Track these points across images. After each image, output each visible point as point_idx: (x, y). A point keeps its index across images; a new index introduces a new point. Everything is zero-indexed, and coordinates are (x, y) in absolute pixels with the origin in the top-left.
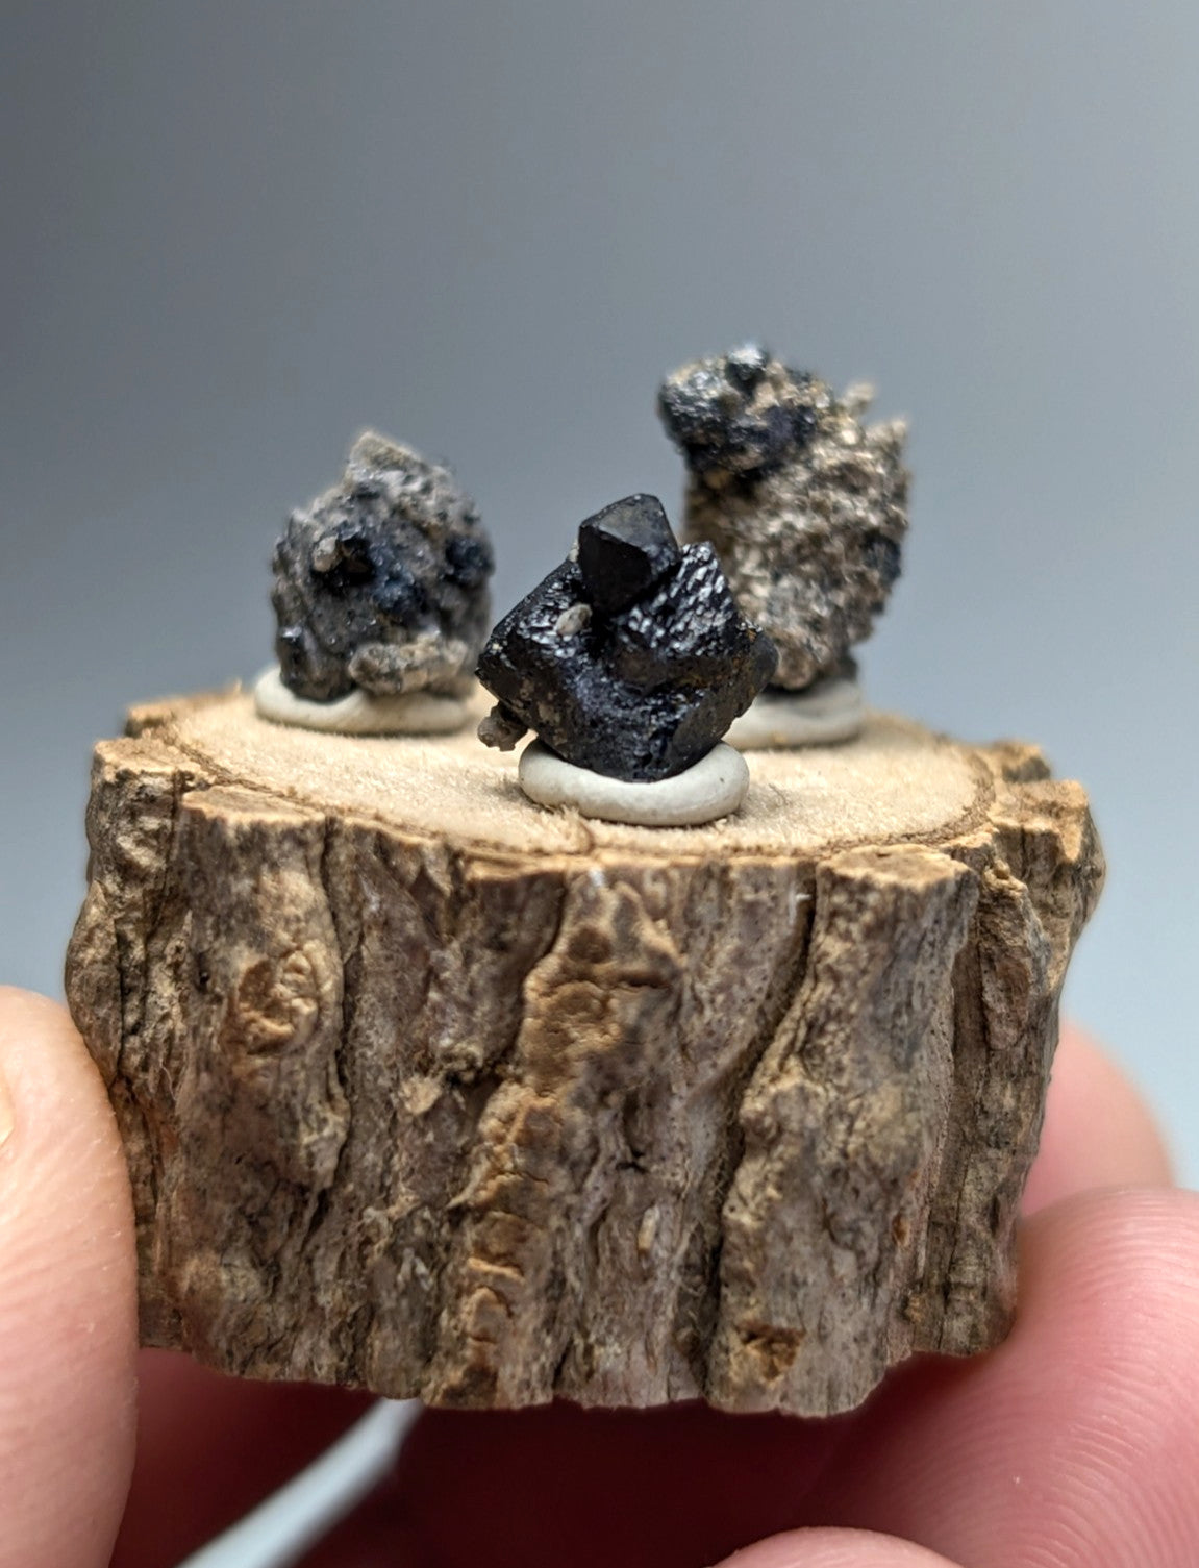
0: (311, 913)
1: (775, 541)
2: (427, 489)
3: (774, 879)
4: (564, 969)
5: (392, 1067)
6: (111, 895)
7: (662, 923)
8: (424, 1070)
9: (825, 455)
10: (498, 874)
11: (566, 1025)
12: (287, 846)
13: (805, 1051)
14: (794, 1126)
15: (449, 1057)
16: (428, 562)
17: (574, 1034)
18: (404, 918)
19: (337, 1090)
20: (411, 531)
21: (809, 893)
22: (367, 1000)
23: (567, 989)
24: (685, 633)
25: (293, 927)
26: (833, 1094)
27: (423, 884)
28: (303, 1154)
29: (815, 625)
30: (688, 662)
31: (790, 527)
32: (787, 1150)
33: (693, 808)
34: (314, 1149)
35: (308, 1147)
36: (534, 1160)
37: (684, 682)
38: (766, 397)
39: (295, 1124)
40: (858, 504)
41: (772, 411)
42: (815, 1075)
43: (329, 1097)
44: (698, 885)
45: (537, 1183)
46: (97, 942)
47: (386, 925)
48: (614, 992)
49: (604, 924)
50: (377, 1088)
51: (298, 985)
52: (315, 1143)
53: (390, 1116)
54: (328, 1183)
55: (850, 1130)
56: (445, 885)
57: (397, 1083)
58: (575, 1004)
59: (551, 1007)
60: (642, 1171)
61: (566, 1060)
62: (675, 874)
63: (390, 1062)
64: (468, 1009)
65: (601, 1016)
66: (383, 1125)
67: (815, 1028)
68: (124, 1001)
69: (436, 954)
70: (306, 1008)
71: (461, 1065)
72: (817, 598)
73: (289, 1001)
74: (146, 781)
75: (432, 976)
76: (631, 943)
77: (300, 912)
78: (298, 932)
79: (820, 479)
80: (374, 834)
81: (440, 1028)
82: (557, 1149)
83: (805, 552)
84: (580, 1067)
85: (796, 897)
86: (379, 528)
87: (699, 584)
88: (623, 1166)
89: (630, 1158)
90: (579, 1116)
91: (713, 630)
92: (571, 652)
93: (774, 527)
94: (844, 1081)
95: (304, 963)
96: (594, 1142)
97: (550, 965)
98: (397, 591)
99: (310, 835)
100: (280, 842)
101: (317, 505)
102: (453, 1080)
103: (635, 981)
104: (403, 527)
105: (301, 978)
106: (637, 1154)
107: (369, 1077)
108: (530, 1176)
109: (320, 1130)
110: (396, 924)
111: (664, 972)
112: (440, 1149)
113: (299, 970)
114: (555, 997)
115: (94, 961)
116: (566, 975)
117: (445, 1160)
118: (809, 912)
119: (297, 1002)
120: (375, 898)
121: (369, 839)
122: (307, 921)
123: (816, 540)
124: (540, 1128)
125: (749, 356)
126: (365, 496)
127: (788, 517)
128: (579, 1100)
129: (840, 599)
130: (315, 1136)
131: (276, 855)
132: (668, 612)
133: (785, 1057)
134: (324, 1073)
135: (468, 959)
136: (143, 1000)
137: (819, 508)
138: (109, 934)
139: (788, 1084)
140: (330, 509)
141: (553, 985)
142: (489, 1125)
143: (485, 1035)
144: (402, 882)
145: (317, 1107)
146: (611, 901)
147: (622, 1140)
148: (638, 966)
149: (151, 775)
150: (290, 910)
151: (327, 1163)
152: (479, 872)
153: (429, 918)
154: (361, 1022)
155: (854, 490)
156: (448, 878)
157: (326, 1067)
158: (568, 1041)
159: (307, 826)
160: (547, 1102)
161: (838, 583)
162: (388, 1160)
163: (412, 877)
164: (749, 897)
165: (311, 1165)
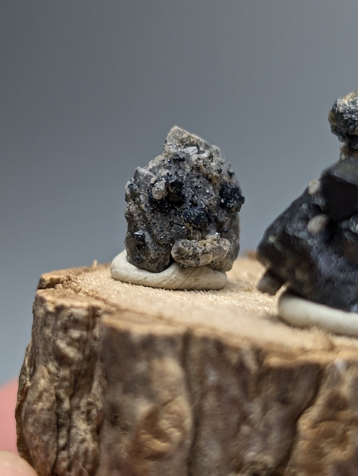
2: (211, 157)
5: (219, 468)
6: (52, 373)
11: (323, 445)
12: (167, 346)
16: (212, 195)
18: (230, 385)
20: (202, 179)
46: (44, 398)
47: (219, 389)
48: (350, 428)
49: (345, 390)
61: (322, 465)
63: (218, 465)
68: (58, 432)
69: (246, 405)
70: (176, 434)
73: (168, 429)
74: (74, 310)
77: (174, 381)
81: (248, 446)
84: (330, 469)
86: (185, 177)
92: (316, 241)
98: (196, 211)
101: (151, 165)
104: (198, 177)
105: (174, 417)
110: (225, 388)
113: (173, 412)
115: (42, 410)
116: (322, 419)
120: (213, 374)
126: (177, 160)
136: (69, 431)
138: (51, 394)
140: (159, 167)
141: (315, 424)
143: (274, 450)
144: (229, 365)
146: (349, 378)
149: (77, 308)
152: (274, 361)
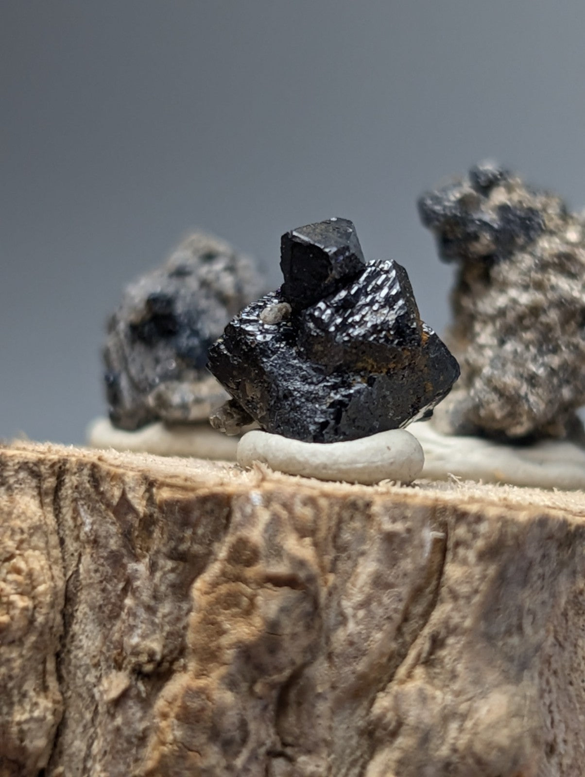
0: (35, 529)
1: (502, 313)
3: (409, 513)
4: (224, 573)
5: (97, 665)
7: (308, 540)
8: (119, 667)
9: (547, 246)
10: (179, 495)
11: (220, 618)
12: (22, 475)
13: (428, 661)
14: (411, 720)
15: (136, 653)
17: (227, 626)
18: (108, 536)
19: (52, 683)
20: (213, 300)
21: (443, 532)
22: (82, 610)
23: (223, 589)
24: (362, 323)
25: (18, 537)
26: (449, 698)
27: (124, 506)
28: (15, 729)
29: (532, 380)
30: (360, 345)
31: (514, 301)
32: (403, 741)
33: (360, 465)
34: (25, 727)
35: (19, 723)
36: (189, 733)
37: (360, 365)
38: (499, 196)
39: (11, 704)
40: (575, 287)
41: (503, 209)
42: (436, 681)
43: (45, 688)
44: (346, 515)
45: (190, 753)
47: (95, 542)
48: (260, 591)
49: (256, 535)
50: (86, 684)
51: (18, 584)
52: (27, 721)
53: (93, 708)
54: (42, 764)
55: (461, 730)
56: (141, 507)
57: (99, 679)
58: (230, 601)
59: (210, 604)
60: (291, 760)
61: (219, 648)
62: (323, 502)
63: (96, 660)
64: (151, 610)
65: (248, 612)
66: (88, 716)
67: (437, 642)
69: (132, 566)
70: (21, 602)
71: (144, 658)
72: (534, 360)
73: (8, 596)
75: (128, 587)
76: (277, 552)
77: (25, 526)
78: (22, 542)
79: (543, 266)
80: (89, 466)
81: (132, 628)
82: (209, 724)
83: (527, 322)
84: (229, 654)
85: (429, 535)
86: (187, 294)
87: (379, 288)
88: (273, 754)
89: (279, 748)
90: (228, 697)
91: (385, 323)
92: (269, 337)
93: (501, 301)
94: (456, 686)
95: (22, 565)
96: (243, 725)
97: (214, 569)
99: (43, 469)
100: (17, 471)
102: (138, 672)
103: (277, 581)
104: (207, 297)
105: (20, 578)
106: (285, 744)
107: (79, 674)
108: (185, 747)
109: (31, 711)
110: (102, 541)
111: (302, 575)
112: (126, 732)
113: (18, 571)
114: (213, 595)
116: (225, 577)
117: (129, 742)
118: (442, 548)
119: (15, 598)
120: (88, 520)
121: (86, 472)
122: (31, 535)
123: (535, 311)
124: (195, 704)
125: (489, 167)
126: (181, 273)
127: (513, 293)
128: (231, 684)
129: (555, 361)
130: (26, 716)
131: (12, 481)
132: (348, 305)
133: (414, 666)
134: (40, 667)
135: (153, 567)
137: (539, 286)
139: (411, 687)
141: (214, 585)
142: (160, 704)
143: (164, 634)
144: (108, 505)
145: (32, 693)
146: (264, 516)
147: (272, 731)
148: (281, 569)
150: (17, 523)
151: (38, 742)
152: (165, 494)
153: (127, 535)
154: (76, 628)
155: (572, 276)
156: (144, 503)
157: (44, 662)
158: (222, 632)
159: (40, 462)
160: (202, 682)
161: (555, 350)
162: (90, 746)
163: (115, 501)
164: (388, 526)
165: (22, 740)
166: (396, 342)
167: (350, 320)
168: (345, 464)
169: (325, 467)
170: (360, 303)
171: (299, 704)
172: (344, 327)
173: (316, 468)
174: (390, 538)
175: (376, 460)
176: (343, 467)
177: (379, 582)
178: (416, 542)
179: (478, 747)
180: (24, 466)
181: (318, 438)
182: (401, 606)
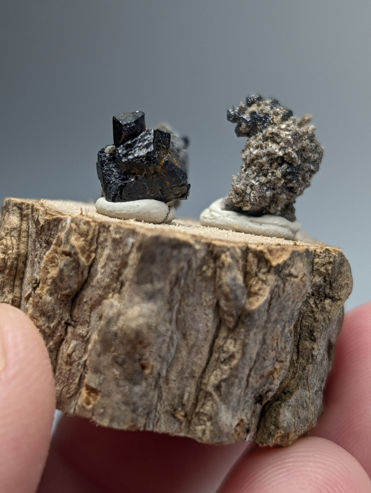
0: (13, 229)
3: (122, 231)
4: (53, 249)
5: (29, 284)
7: (82, 239)
9: (270, 130)
11: (48, 267)
12: (15, 208)
13: (119, 291)
15: (33, 279)
17: (50, 270)
18: (33, 233)
19: (16, 290)
23: (52, 256)
24: (134, 154)
25: (6, 231)
26: (121, 306)
27: (38, 222)
31: (251, 153)
33: (123, 212)
37: (133, 171)
40: (277, 148)
42: (120, 300)
43: (13, 291)
44: (102, 231)
48: (60, 257)
49: (63, 236)
50: (26, 291)
56: (41, 222)
58: (52, 261)
59: (47, 261)
60: (74, 327)
61: (47, 279)
62: (93, 224)
63: (29, 282)
65: (57, 265)
70: (2, 256)
71: (34, 282)
72: (255, 178)
76: (67, 241)
77: (9, 227)
78: (7, 233)
80: (32, 206)
81: (35, 270)
82: (40, 309)
83: (255, 162)
84: (50, 282)
85: (131, 240)
87: (145, 140)
88: (67, 324)
89: (70, 322)
90: (49, 299)
93: (248, 153)
95: (5, 242)
96: (54, 311)
97: (51, 248)
99: (24, 206)
100: (13, 206)
102: (33, 287)
103: (66, 254)
105: (3, 247)
106: (72, 321)
111: (73, 252)
113: (3, 244)
114: (49, 258)
116: (53, 251)
121: (31, 208)
122: (12, 231)
124: (36, 300)
127: (252, 150)
128: (51, 294)
129: (263, 179)
131: (11, 210)
132: (130, 146)
134: (12, 283)
137: (261, 147)
139: (110, 301)
141: (51, 253)
144: (34, 221)
146: (68, 228)
147: (68, 315)
148: (67, 249)
152: (46, 217)
153: (37, 233)
154: (27, 269)
155: (278, 143)
157: (14, 281)
158: (48, 273)
159: (23, 204)
160: (39, 292)
161: (266, 175)
163: (36, 220)
166: (145, 162)
167: (130, 153)
168: (118, 211)
169: (111, 212)
170: (136, 146)
171: (79, 305)
172: (126, 155)
173: (108, 212)
174: (114, 240)
175: (131, 210)
176: (117, 212)
177: (109, 258)
178: (124, 243)
179: (125, 327)
180: (15, 205)
181: (114, 200)
182: (117, 269)
